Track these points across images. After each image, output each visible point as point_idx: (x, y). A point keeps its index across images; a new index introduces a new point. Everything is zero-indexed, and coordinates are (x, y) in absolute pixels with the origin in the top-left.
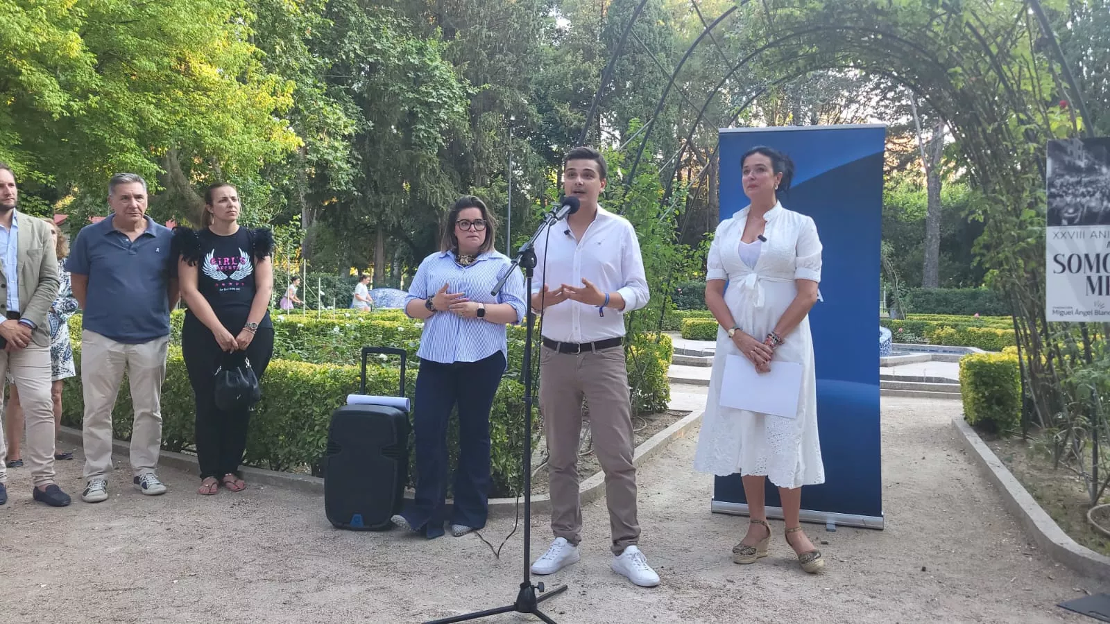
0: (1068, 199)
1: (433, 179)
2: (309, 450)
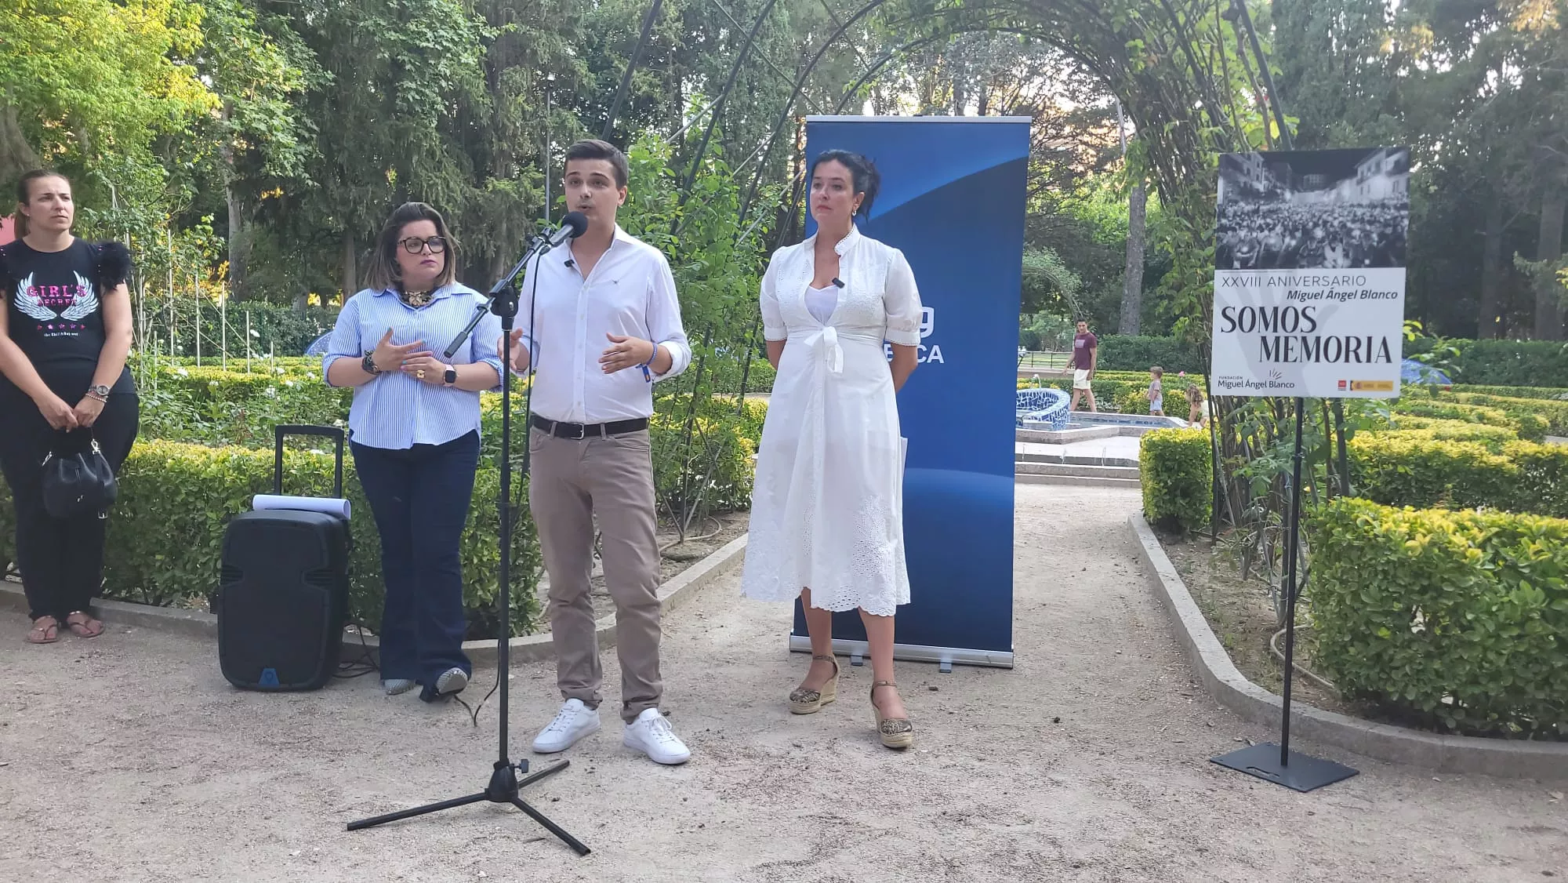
0: (1242, 233)
1: (430, 164)
2: (202, 575)
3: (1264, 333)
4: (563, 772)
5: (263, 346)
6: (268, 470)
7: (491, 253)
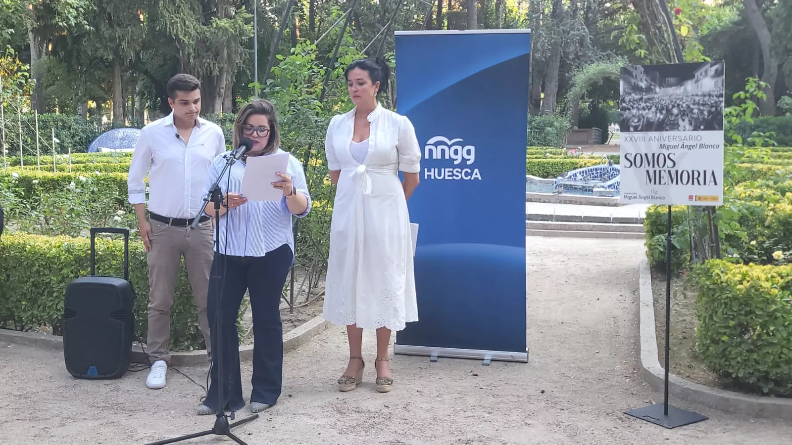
0: (634, 111)
1: (171, 8)
2: (49, 313)
3: (647, 168)
4: (255, 420)
5: (63, 150)
6: (85, 252)
7: (216, 72)
